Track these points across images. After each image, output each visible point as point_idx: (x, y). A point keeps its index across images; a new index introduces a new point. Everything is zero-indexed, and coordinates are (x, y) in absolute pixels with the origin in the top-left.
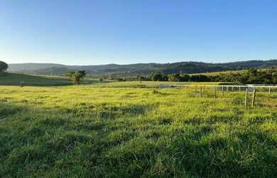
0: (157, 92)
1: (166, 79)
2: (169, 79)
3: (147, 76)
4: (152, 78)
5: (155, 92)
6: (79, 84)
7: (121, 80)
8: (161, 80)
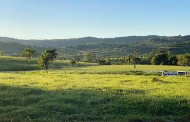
0: (158, 80)
1: (174, 62)
2: (179, 63)
3: (145, 57)
4: (152, 61)
5: (154, 80)
6: (47, 68)
7: (102, 63)
8: (166, 64)
